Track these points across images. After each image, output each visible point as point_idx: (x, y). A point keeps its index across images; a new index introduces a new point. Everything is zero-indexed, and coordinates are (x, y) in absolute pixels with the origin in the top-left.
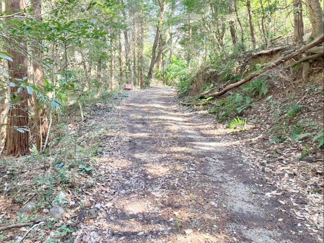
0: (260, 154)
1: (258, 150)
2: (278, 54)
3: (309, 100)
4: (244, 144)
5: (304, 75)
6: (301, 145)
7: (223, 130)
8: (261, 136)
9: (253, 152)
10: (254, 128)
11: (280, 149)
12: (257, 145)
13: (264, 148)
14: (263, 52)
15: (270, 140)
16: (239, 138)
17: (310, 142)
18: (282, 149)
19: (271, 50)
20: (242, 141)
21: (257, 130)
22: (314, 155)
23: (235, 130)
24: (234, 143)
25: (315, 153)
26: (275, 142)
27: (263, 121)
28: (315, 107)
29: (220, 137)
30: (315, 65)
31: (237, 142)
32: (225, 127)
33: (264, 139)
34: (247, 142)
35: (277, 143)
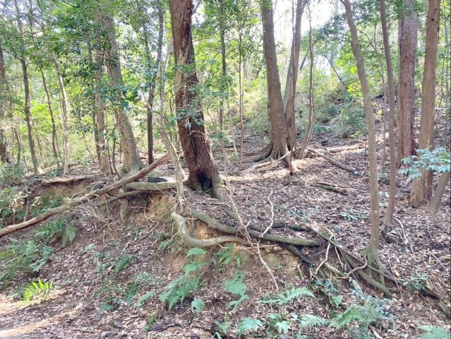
0: (91, 335)
1: (84, 329)
2: (81, 185)
3: (135, 248)
4: (57, 323)
5: (122, 215)
6: (141, 309)
7: (10, 305)
8: (81, 304)
9: (79, 333)
10: (65, 294)
11: (118, 320)
12: (79, 320)
13: (92, 324)
14: (58, 179)
15: (98, 309)
16: (45, 314)
17: (151, 303)
18: (120, 320)
19: (71, 179)
20: (51, 319)
21: (71, 295)
22: (162, 320)
23: (32, 303)
24: (39, 324)
25: (161, 318)
26: (105, 312)
27: (77, 280)
28: (144, 256)
29: (9, 318)
30: (134, 202)
31: (44, 322)
32: (11, 299)
33: (89, 310)
34: (61, 320)
35: (108, 311)
